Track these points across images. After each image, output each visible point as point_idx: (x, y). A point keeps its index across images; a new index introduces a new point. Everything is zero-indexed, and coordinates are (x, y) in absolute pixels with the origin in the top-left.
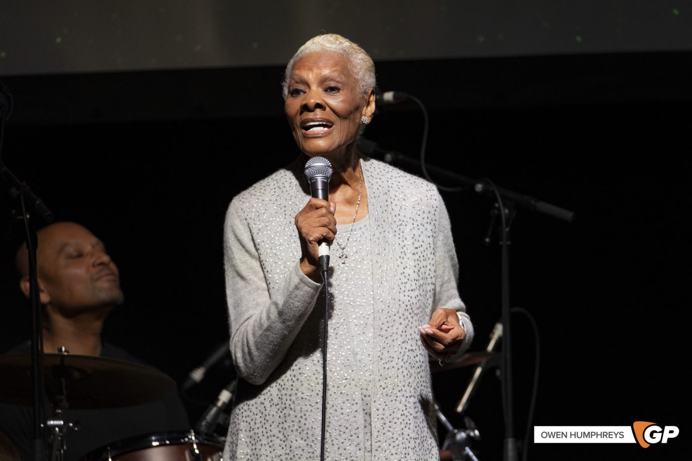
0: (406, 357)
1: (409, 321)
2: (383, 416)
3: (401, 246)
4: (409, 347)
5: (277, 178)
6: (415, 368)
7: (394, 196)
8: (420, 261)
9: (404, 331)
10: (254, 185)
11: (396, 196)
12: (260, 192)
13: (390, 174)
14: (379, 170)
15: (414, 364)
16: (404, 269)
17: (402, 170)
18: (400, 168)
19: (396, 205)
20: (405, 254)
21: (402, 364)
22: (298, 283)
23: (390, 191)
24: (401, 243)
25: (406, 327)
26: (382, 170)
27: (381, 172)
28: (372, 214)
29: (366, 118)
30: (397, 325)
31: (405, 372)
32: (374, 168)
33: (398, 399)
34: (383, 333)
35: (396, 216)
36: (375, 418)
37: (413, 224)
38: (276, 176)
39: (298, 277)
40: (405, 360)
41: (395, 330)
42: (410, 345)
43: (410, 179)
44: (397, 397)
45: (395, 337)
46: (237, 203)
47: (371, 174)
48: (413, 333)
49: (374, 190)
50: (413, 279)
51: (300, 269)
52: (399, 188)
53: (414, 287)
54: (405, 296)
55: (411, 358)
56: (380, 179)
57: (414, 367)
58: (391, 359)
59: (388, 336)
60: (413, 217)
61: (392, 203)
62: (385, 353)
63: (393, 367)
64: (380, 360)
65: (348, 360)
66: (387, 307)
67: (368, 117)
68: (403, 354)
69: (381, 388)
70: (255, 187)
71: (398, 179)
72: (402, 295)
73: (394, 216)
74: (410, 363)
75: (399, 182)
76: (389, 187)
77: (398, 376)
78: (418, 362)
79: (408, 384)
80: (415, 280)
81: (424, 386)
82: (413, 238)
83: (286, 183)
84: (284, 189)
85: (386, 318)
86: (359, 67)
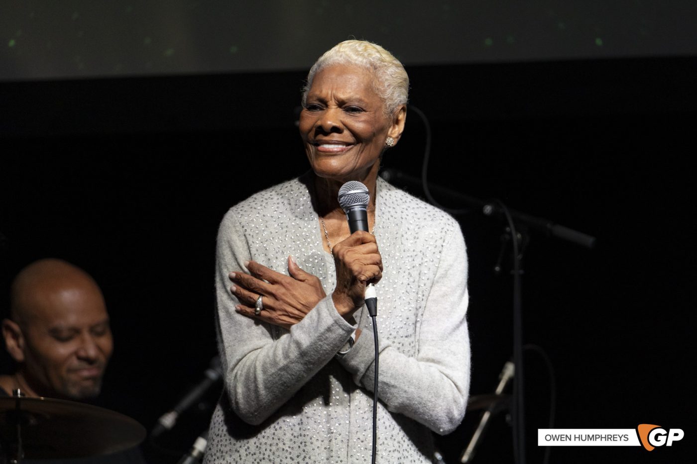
5: (282, 191)
7: (407, 229)
10: (255, 196)
11: (408, 229)
12: (261, 205)
13: (408, 204)
14: (395, 199)
19: (407, 239)
22: (332, 325)
26: (398, 199)
27: (397, 200)
29: (391, 139)
32: (390, 195)
35: (404, 251)
38: (281, 189)
39: (332, 317)
43: (429, 212)
46: (235, 216)
47: (385, 201)
49: (384, 220)
51: (335, 308)
56: (394, 208)
67: (394, 138)
70: (256, 199)
71: (416, 211)
73: (402, 251)
75: (416, 214)
76: (402, 218)
83: (292, 200)
86: (386, 84)
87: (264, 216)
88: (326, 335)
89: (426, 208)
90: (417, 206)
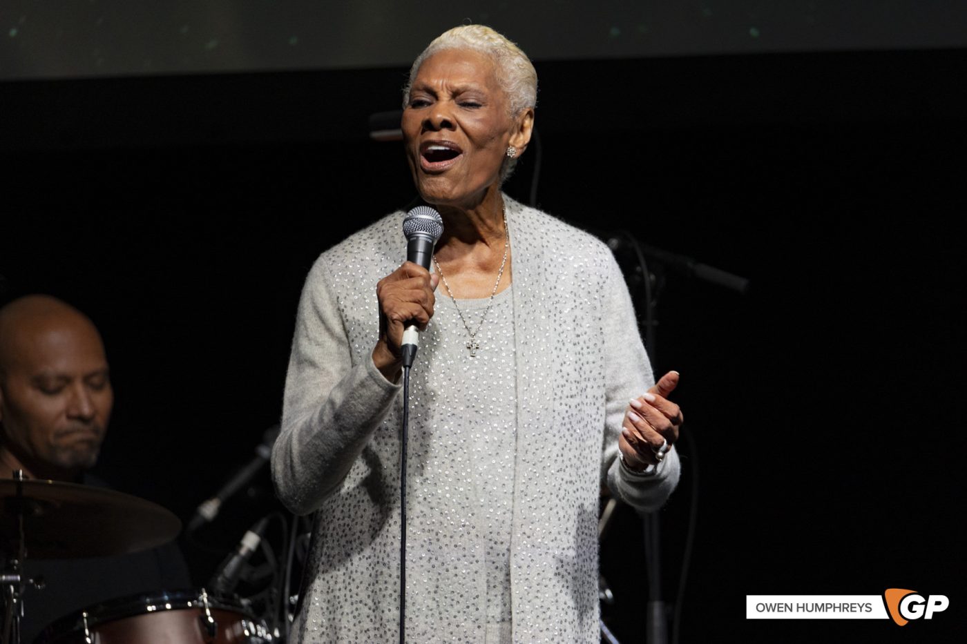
0: (562, 493)
1: (567, 441)
2: (527, 577)
3: (557, 332)
4: (567, 478)
5: (384, 228)
6: (575, 507)
7: (550, 260)
8: (583, 354)
9: (560, 455)
10: (351, 237)
11: (552, 260)
12: (359, 248)
13: (547, 226)
14: (530, 221)
15: (573, 503)
16: (562, 365)
17: (563, 221)
18: (560, 219)
19: (552, 274)
20: (564, 344)
21: (557, 501)
23: (545, 252)
24: (558, 328)
25: (563, 449)
26: (534, 221)
27: (533, 223)
28: (518, 286)
29: (513, 149)
31: (561, 514)
32: (524, 217)
33: (550, 551)
34: (529, 456)
35: (551, 289)
36: (516, 579)
37: (575, 301)
38: (383, 225)
39: (368, 370)
40: (560, 497)
41: (546, 453)
42: (568, 474)
43: (573, 235)
44: (549, 549)
45: (546, 462)
47: (518, 226)
48: (573, 458)
49: (521, 252)
50: (573, 381)
51: (372, 361)
52: (558, 249)
53: (574, 392)
54: (561, 404)
55: (570, 493)
56: (531, 234)
57: (573, 506)
59: (536, 461)
60: (575, 291)
61: (546, 270)
63: (543, 506)
64: (523, 496)
66: (536, 421)
67: (517, 149)
68: (558, 487)
69: (525, 536)
70: (352, 241)
71: (557, 235)
72: (557, 403)
73: (548, 289)
74: (568, 500)
75: (558, 239)
76: (543, 246)
77: (549, 519)
78: (579, 498)
79: (565, 530)
80: (575, 382)
81: (586, 534)
82: (574, 321)
83: (396, 237)
84: (393, 244)
85: (534, 435)
86: (512, 76)
88: (360, 392)
89: (568, 231)
90: (557, 228)
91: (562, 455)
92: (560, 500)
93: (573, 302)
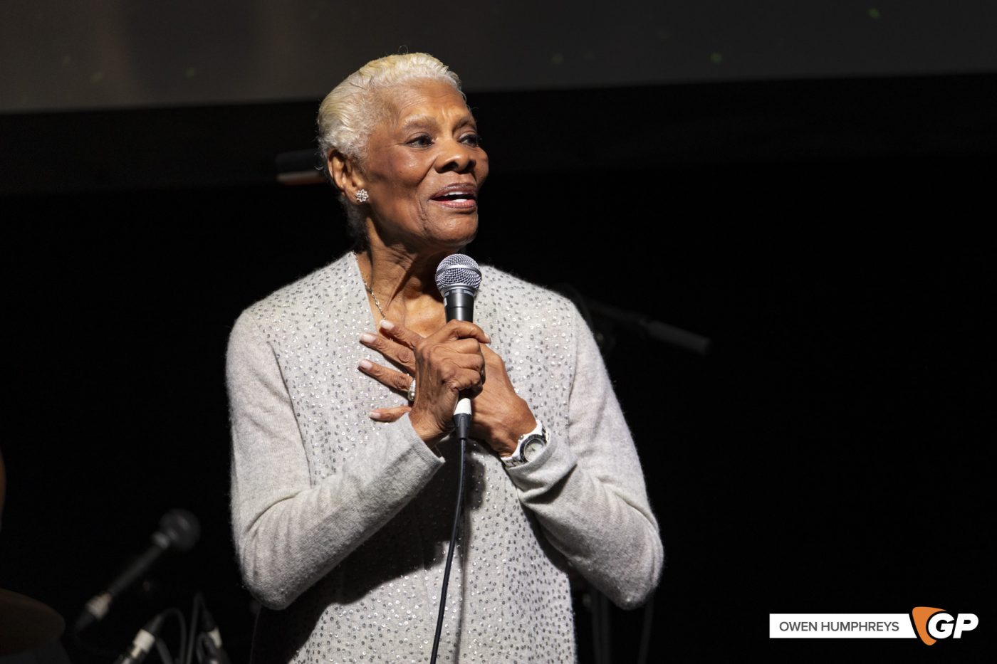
0: (515, 584)
1: (520, 526)
4: (520, 568)
6: (531, 602)
7: (503, 320)
9: (512, 542)
11: (505, 320)
13: (498, 283)
15: (528, 596)
17: (517, 277)
18: (514, 275)
19: (506, 335)
21: (509, 594)
23: (497, 309)
25: (515, 535)
30: (501, 531)
31: (515, 608)
33: (503, 651)
35: (506, 353)
40: (513, 589)
41: (497, 539)
42: (521, 564)
43: (529, 293)
44: (501, 648)
45: (498, 550)
48: (526, 546)
52: (511, 306)
55: (524, 585)
57: (528, 600)
58: (491, 587)
59: (485, 548)
60: (531, 356)
61: (500, 330)
62: (482, 577)
63: (495, 600)
64: (473, 587)
65: (414, 588)
68: (510, 578)
71: (510, 292)
73: (503, 353)
74: (522, 593)
75: (512, 297)
76: (493, 304)
77: (502, 615)
78: (535, 592)
79: (519, 627)
82: (530, 390)
85: (484, 519)
87: (293, 314)
89: (523, 288)
91: (515, 543)
92: (513, 593)
93: (529, 369)
